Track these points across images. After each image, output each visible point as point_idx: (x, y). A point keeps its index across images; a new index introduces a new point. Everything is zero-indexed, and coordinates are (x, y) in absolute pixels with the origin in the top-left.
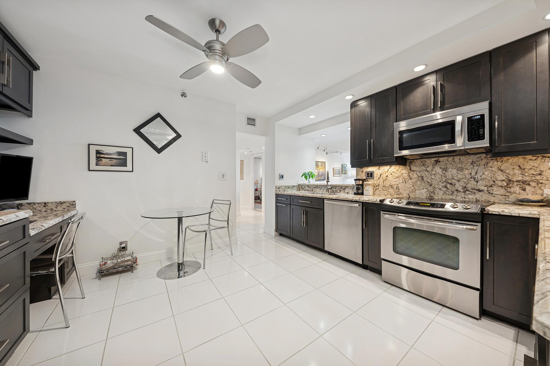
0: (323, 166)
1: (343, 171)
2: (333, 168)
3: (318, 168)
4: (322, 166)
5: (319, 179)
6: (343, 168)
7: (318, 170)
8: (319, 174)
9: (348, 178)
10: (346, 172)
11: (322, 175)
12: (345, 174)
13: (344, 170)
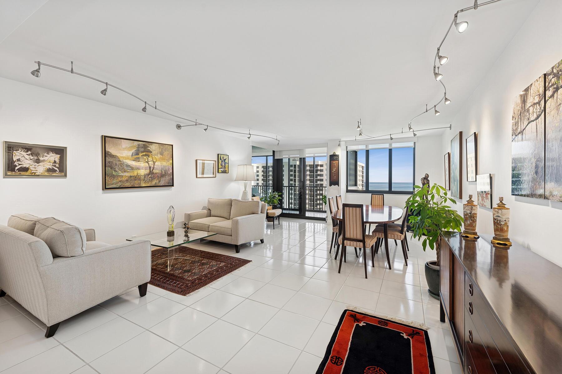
0: (167, 153)
1: (220, 166)
2: (196, 161)
3: (150, 159)
4: (162, 154)
5: (153, 183)
6: (220, 161)
7: (151, 163)
8: (151, 173)
9: (231, 180)
10: (227, 169)
11: (162, 176)
12: (224, 172)
13: (222, 165)
